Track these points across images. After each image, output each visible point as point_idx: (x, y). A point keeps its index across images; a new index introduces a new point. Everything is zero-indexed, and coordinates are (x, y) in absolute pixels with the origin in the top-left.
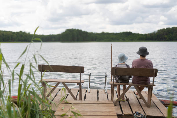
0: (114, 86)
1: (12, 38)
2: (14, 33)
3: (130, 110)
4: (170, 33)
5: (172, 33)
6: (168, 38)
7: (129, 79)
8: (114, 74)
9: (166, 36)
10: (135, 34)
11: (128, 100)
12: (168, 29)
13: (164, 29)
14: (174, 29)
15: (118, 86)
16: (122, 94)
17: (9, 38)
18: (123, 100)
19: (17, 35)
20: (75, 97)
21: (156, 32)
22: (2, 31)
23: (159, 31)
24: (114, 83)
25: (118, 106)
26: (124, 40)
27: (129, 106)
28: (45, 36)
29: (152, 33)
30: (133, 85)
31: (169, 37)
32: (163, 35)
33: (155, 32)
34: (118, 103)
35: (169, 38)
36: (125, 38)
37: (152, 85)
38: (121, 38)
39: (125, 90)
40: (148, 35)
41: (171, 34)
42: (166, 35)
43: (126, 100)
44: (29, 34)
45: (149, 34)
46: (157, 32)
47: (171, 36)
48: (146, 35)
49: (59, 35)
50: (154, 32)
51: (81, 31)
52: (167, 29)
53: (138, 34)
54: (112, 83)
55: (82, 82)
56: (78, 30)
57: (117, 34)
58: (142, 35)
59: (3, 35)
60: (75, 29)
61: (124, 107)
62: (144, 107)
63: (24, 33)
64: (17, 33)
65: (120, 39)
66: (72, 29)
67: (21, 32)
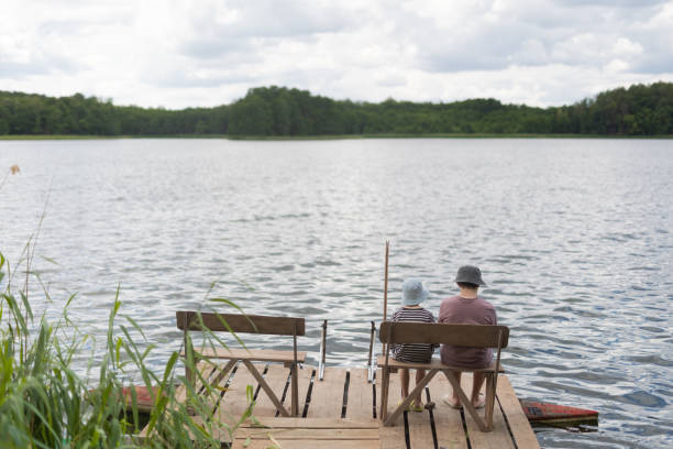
0: (388, 370)
1: (43, 120)
2: (52, 101)
3: (432, 440)
4: (643, 104)
5: (652, 107)
6: (635, 125)
7: (432, 352)
8: (388, 340)
9: (628, 118)
10: (512, 108)
11: (431, 407)
12: (637, 91)
13: (621, 91)
14: (659, 89)
15: (400, 371)
16: (415, 391)
17: (34, 120)
18: (418, 407)
19: (61, 108)
20: (280, 399)
21: (591, 101)
22: (7, 94)
23: (602, 97)
24: (391, 363)
25: (399, 428)
26: (468, 132)
27: (430, 427)
28: (170, 112)
29: (578, 104)
30: (441, 370)
31: (641, 122)
32: (619, 111)
33: (588, 102)
34: (402, 416)
35: (639, 125)
36: (474, 125)
37: (493, 369)
38: (457, 125)
39: (423, 379)
40: (560, 111)
41: (647, 110)
42: (631, 112)
43: (426, 407)
44: (109, 104)
45: (564, 108)
46: (595, 100)
47: (647, 119)
48: (552, 111)
49: (223, 108)
50: (585, 101)
51: (306, 93)
52: (633, 88)
53: (524, 107)
54: (384, 363)
55: (299, 358)
56: (295, 92)
57: (442, 107)
58: (538, 111)
59: (11, 108)
60: (284, 89)
61: (414, 432)
62: (474, 430)
63: (93, 100)
64: (65, 100)
65: (455, 128)
66: (274, 88)
67: (79, 97)
